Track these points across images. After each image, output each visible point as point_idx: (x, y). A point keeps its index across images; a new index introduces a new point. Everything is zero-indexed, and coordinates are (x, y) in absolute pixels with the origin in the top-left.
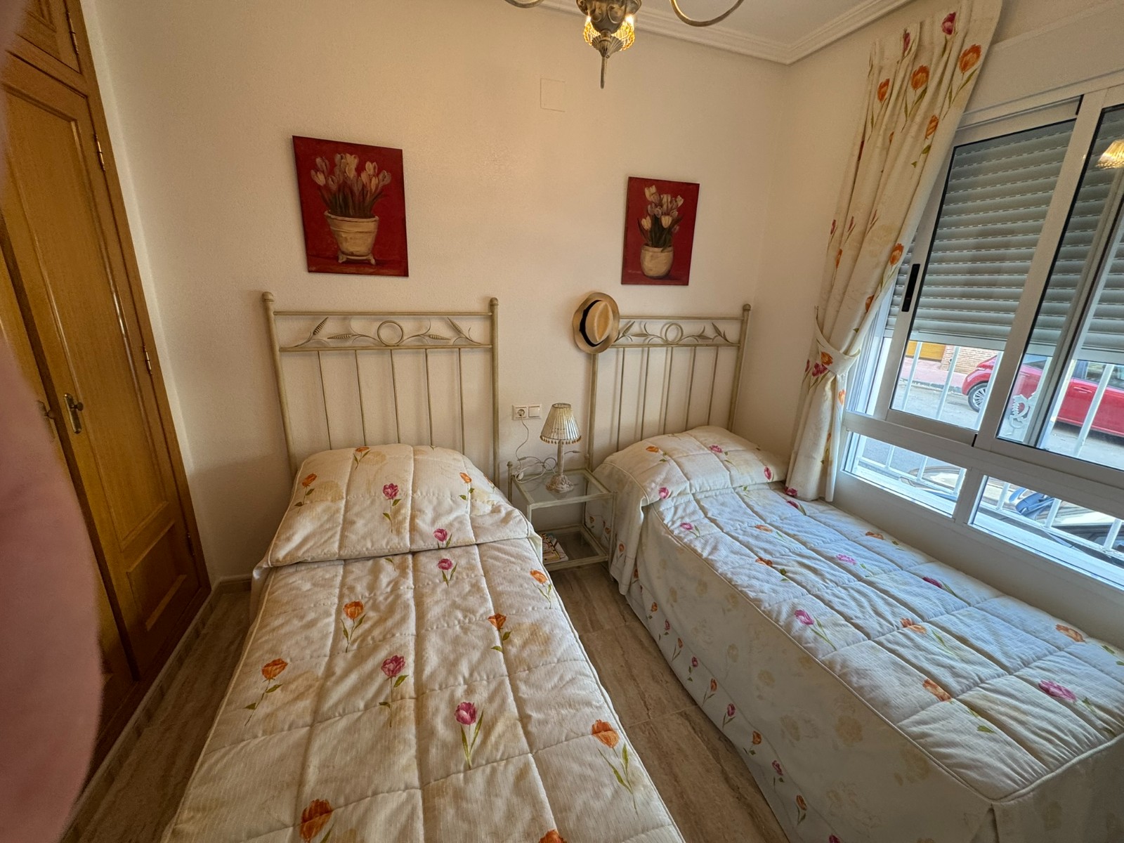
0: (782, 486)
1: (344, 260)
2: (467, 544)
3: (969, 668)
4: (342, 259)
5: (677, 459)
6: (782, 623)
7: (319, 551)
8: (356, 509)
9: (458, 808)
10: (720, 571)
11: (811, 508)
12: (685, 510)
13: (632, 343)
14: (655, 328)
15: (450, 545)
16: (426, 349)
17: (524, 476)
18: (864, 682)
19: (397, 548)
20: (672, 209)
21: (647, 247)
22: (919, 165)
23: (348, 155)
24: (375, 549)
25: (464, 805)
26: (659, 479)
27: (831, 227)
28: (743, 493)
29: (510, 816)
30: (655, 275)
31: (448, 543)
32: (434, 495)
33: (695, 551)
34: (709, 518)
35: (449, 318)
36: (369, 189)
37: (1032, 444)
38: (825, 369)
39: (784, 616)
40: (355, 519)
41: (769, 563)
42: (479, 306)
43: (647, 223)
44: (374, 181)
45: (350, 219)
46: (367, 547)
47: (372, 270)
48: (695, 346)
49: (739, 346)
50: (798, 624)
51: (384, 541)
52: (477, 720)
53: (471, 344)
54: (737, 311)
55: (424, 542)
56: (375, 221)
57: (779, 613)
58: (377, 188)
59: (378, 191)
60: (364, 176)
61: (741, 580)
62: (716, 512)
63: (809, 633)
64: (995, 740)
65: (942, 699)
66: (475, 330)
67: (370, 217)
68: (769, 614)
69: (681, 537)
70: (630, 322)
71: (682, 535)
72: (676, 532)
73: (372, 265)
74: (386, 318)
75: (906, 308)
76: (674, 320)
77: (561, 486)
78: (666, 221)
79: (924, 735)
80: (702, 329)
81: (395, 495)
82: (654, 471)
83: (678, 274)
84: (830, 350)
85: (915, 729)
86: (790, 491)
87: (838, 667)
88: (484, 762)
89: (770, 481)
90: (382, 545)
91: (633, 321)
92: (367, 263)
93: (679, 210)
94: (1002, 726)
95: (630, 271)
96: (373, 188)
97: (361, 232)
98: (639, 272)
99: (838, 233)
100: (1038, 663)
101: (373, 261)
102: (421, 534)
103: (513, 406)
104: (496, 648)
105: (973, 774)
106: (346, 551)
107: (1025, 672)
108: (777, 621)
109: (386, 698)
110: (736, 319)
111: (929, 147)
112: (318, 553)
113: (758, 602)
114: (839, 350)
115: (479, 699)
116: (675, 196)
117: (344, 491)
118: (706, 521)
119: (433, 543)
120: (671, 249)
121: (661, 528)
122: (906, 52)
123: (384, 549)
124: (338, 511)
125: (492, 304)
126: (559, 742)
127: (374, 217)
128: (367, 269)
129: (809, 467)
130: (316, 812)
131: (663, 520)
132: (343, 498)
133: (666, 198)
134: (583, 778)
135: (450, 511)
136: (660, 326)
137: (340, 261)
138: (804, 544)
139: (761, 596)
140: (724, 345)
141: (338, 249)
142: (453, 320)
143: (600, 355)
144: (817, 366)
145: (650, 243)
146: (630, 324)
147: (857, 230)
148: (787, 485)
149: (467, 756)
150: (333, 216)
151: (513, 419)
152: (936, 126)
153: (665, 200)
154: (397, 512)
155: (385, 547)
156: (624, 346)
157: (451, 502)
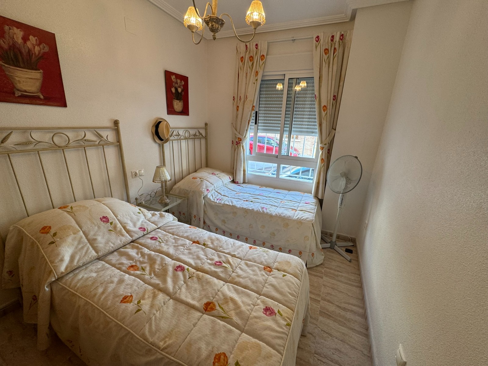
0: (233, 181)
1: (20, 94)
2: (155, 229)
3: (296, 205)
4: (18, 94)
5: (206, 179)
6: (261, 211)
7: (87, 258)
8: (92, 233)
9: (242, 278)
10: (238, 207)
11: (244, 185)
12: (215, 195)
13: (174, 139)
14: (181, 132)
15: (148, 232)
16: (84, 148)
17: (145, 202)
18: (284, 215)
19: (126, 241)
20: (181, 86)
21: (175, 100)
22: (256, 84)
23: (15, 28)
24: (116, 246)
25: (242, 276)
26: (204, 187)
27: (233, 98)
28: (226, 186)
29: (253, 271)
30: (178, 111)
31: (147, 231)
32: (126, 215)
33: (228, 205)
34: (223, 195)
35: (95, 130)
36: (33, 52)
37: (288, 155)
38: (240, 142)
39: (261, 210)
40: (95, 237)
41: (247, 201)
42: (109, 124)
43: (173, 90)
44: (37, 49)
45: (20, 69)
46: (111, 246)
47: (41, 102)
48: (194, 139)
49: (206, 138)
50: (265, 210)
51: (118, 241)
52: (223, 263)
53: (108, 144)
54: (203, 125)
55: (137, 234)
56: (40, 73)
57: (259, 210)
58: (39, 53)
59: (40, 55)
60: (29, 44)
61: (245, 207)
62: (223, 193)
63: (268, 211)
64: (306, 213)
65: (296, 211)
66: (109, 136)
67: (36, 70)
68: (257, 211)
69: (220, 203)
70: (172, 130)
71: (220, 202)
72: (217, 202)
73: (41, 99)
74: (56, 131)
75: (256, 124)
76: (186, 129)
77: (166, 200)
78: (180, 90)
79: (298, 218)
80: (195, 133)
81: (108, 220)
82: (201, 184)
83: (185, 111)
84: (240, 136)
85: (297, 218)
86: (237, 182)
87: (278, 214)
88: (235, 268)
89: (231, 180)
90: (119, 243)
91: (173, 130)
92: (38, 98)
93: (183, 86)
94: (306, 211)
95: (170, 109)
96: (37, 53)
97: (30, 78)
98: (173, 110)
99: (236, 100)
100: (302, 200)
101: (42, 97)
102: (134, 232)
103: (131, 172)
104: (205, 248)
105: (308, 219)
106: (102, 253)
107: (302, 202)
108: (260, 212)
109: (189, 276)
110: (203, 128)
111: (257, 79)
112: (86, 259)
113: (253, 209)
114: (243, 136)
115: (217, 259)
116: (181, 80)
117: (77, 227)
118: (222, 196)
119: (141, 233)
120: (182, 101)
121: (212, 202)
122: (247, 50)
123: (120, 244)
124: (81, 237)
125: (116, 123)
126: (246, 255)
127: (39, 70)
128: (38, 102)
129: (240, 174)
130: (207, 306)
131: (211, 200)
132: (79, 231)
133: (179, 81)
134: (259, 256)
135: (138, 220)
136: (182, 131)
137: (16, 95)
138: (250, 194)
139: (253, 208)
140: (202, 138)
141: (14, 87)
142: (98, 132)
143: (165, 145)
144: (237, 142)
145: (175, 98)
146: (173, 131)
147: (242, 100)
148: (235, 181)
149: (230, 269)
150: (6, 65)
151: (132, 178)
152: (258, 74)
153: (178, 81)
154: (115, 227)
155: (120, 243)
156: (172, 141)
157: (136, 216)
